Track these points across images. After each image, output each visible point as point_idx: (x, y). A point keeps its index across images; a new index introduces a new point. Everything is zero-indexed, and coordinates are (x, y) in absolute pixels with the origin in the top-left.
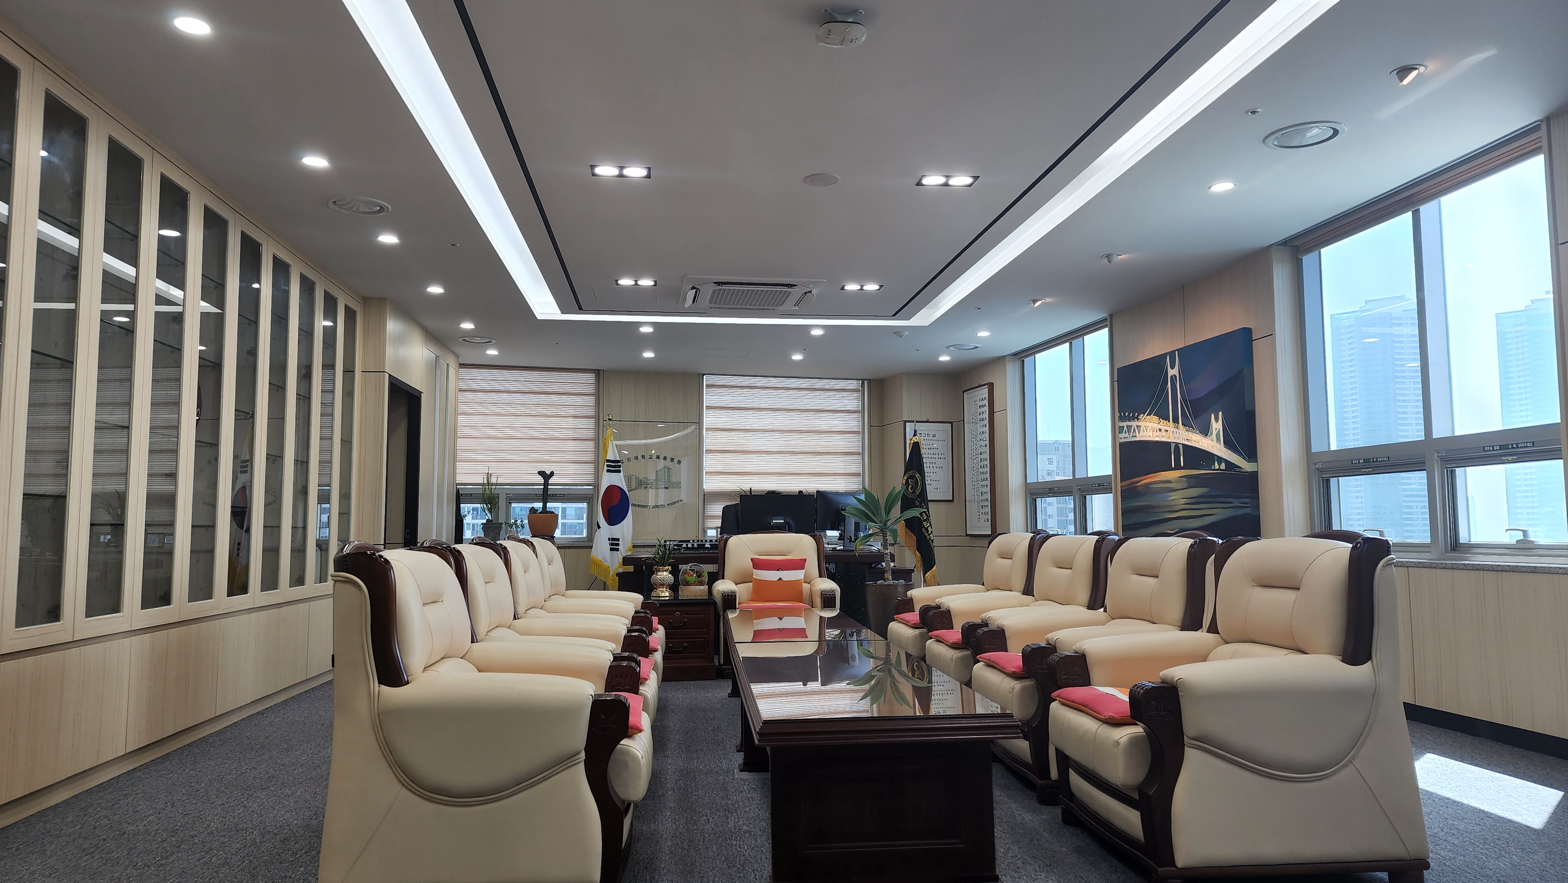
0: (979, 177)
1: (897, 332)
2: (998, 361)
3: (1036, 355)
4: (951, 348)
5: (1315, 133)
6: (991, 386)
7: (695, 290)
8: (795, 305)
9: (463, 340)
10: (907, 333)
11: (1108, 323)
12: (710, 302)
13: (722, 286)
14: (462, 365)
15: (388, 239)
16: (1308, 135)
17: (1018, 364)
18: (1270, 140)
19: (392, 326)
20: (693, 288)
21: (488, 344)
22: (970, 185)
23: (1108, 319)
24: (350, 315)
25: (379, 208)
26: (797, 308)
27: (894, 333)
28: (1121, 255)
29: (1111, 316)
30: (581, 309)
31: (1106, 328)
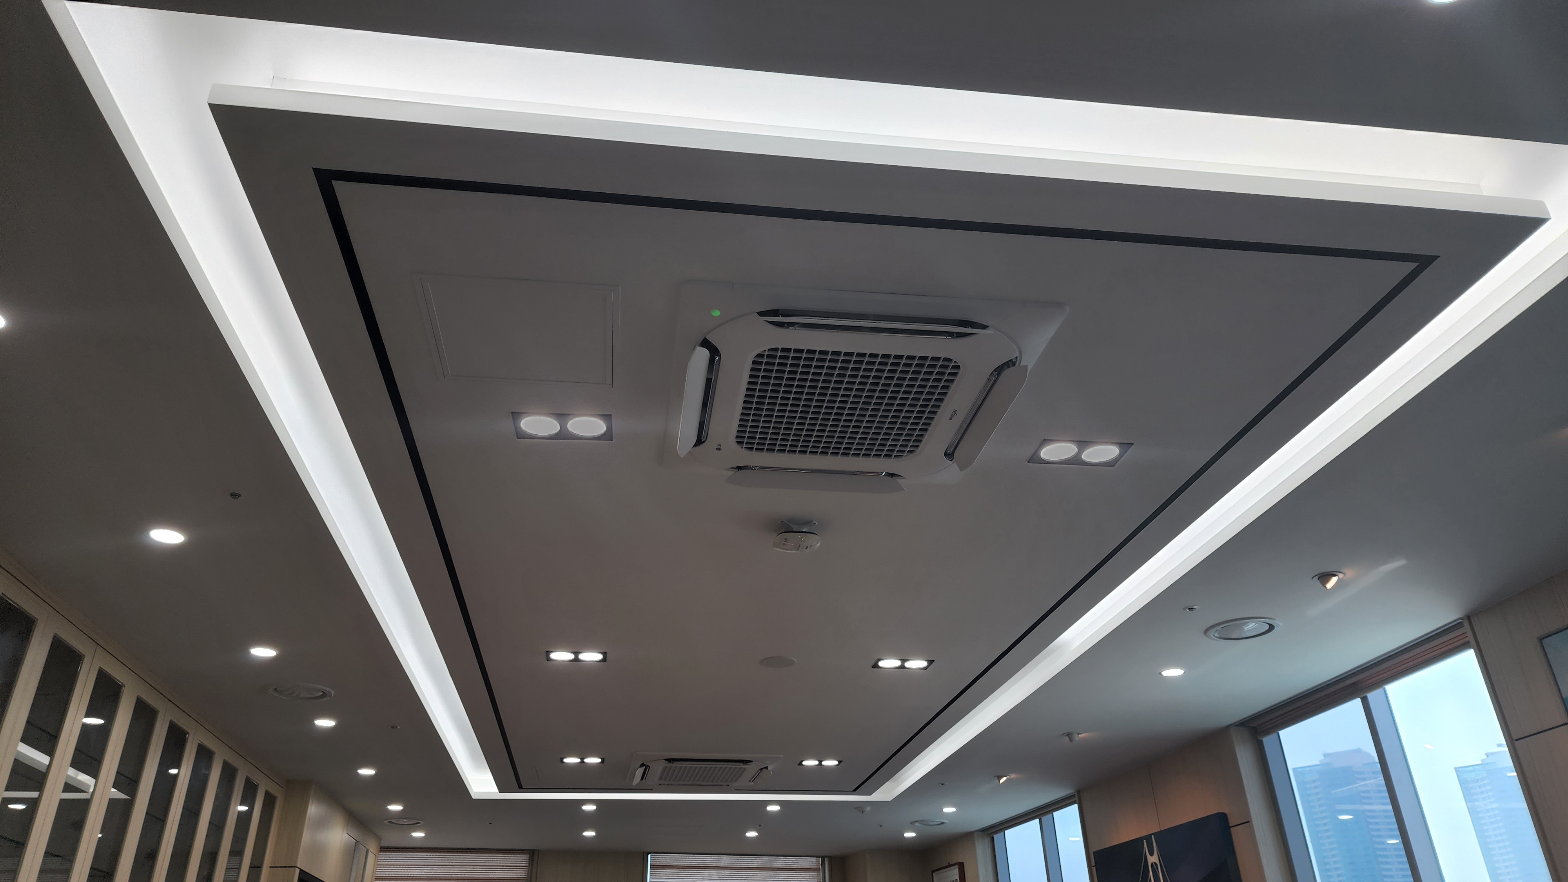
0: (934, 661)
1: (859, 807)
2: (967, 837)
3: (1006, 832)
4: (917, 824)
5: (1251, 627)
6: (961, 866)
7: (644, 767)
8: (750, 781)
9: (389, 822)
10: (869, 808)
11: (1076, 799)
12: (660, 778)
13: (673, 763)
14: (384, 849)
15: (325, 723)
16: (1246, 628)
17: (987, 841)
18: (1212, 633)
19: (314, 810)
20: (642, 765)
21: (415, 827)
22: (925, 668)
23: (1076, 795)
24: (270, 801)
25: (321, 693)
26: (753, 783)
27: (856, 808)
28: (1081, 734)
29: (1079, 792)
30: (521, 788)
31: (1075, 804)
